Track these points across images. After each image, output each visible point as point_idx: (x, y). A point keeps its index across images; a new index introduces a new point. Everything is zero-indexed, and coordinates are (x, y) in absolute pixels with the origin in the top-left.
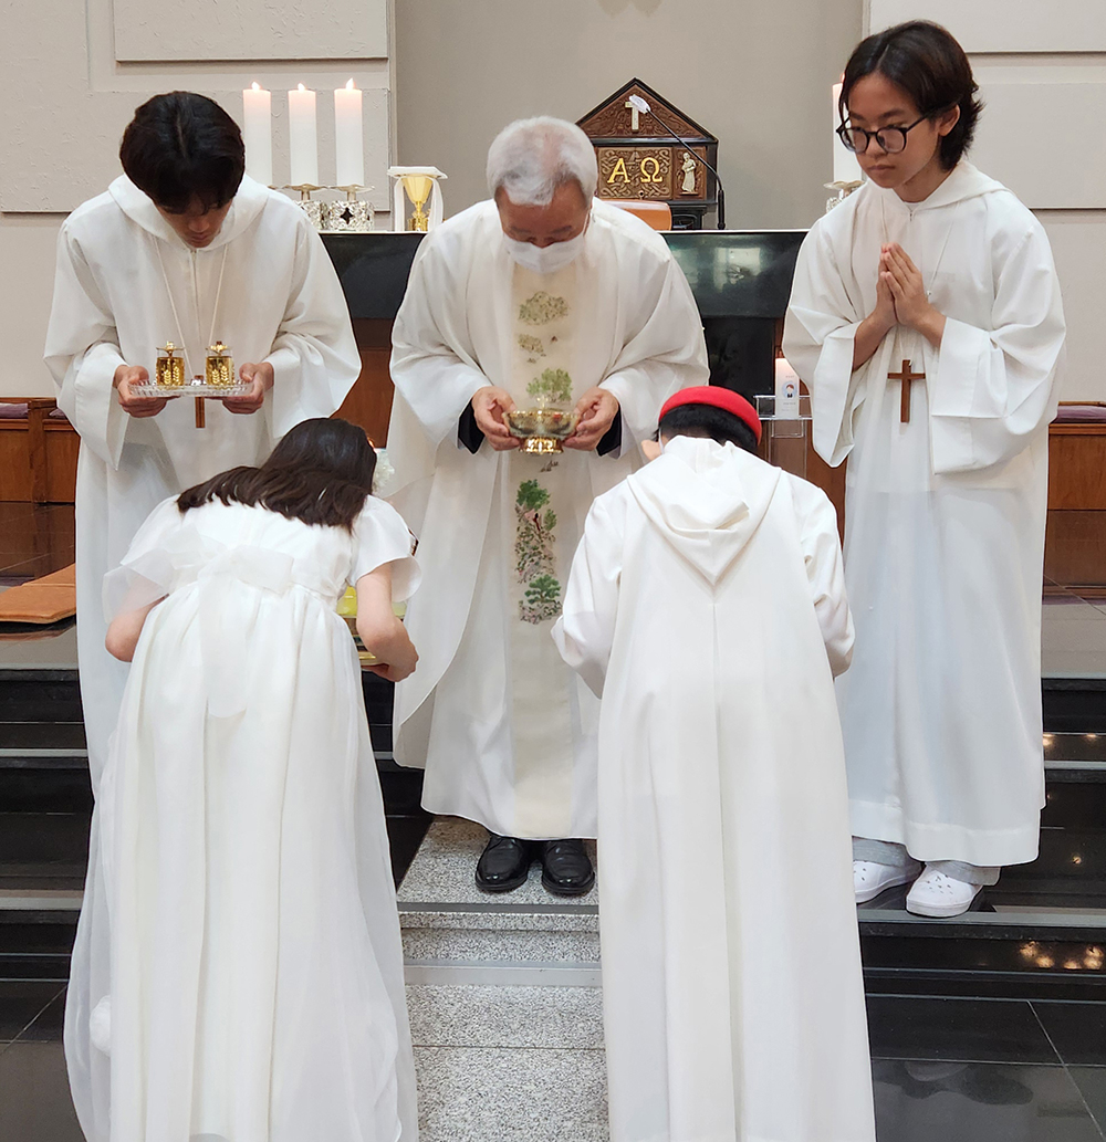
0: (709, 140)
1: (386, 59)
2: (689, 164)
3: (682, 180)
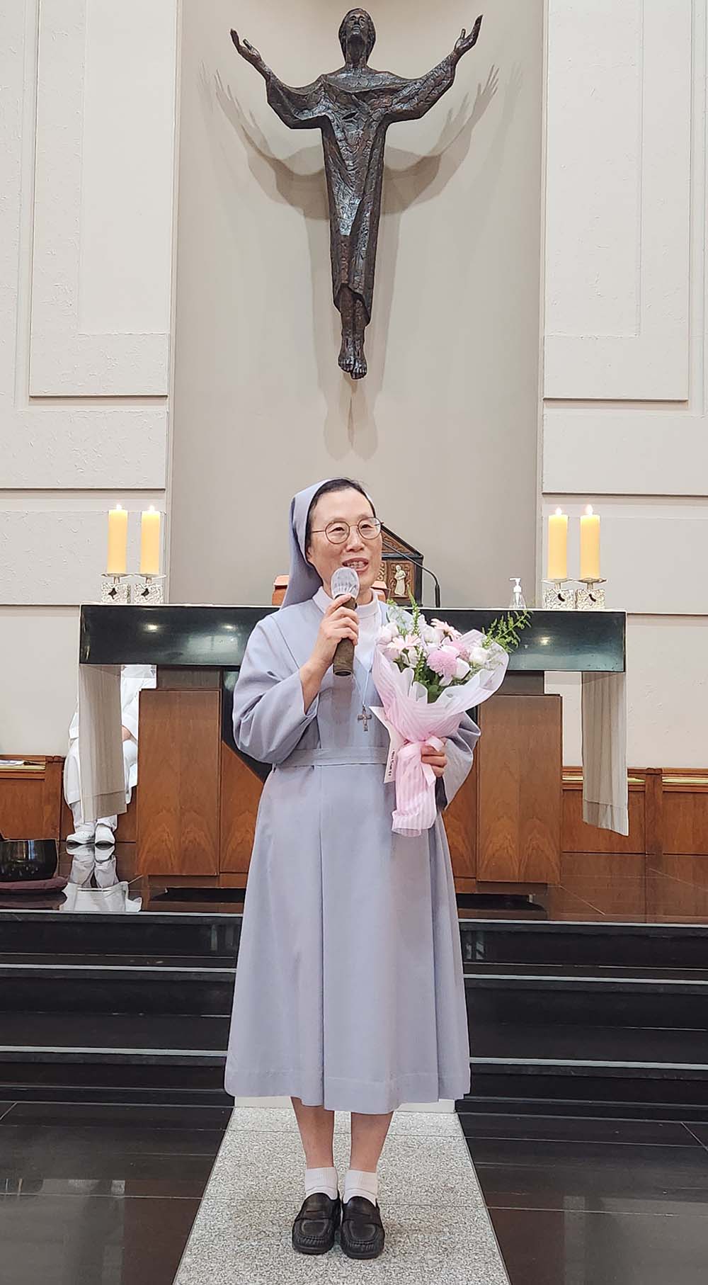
0: (417, 556)
1: (164, 490)
2: (400, 574)
3: (395, 586)
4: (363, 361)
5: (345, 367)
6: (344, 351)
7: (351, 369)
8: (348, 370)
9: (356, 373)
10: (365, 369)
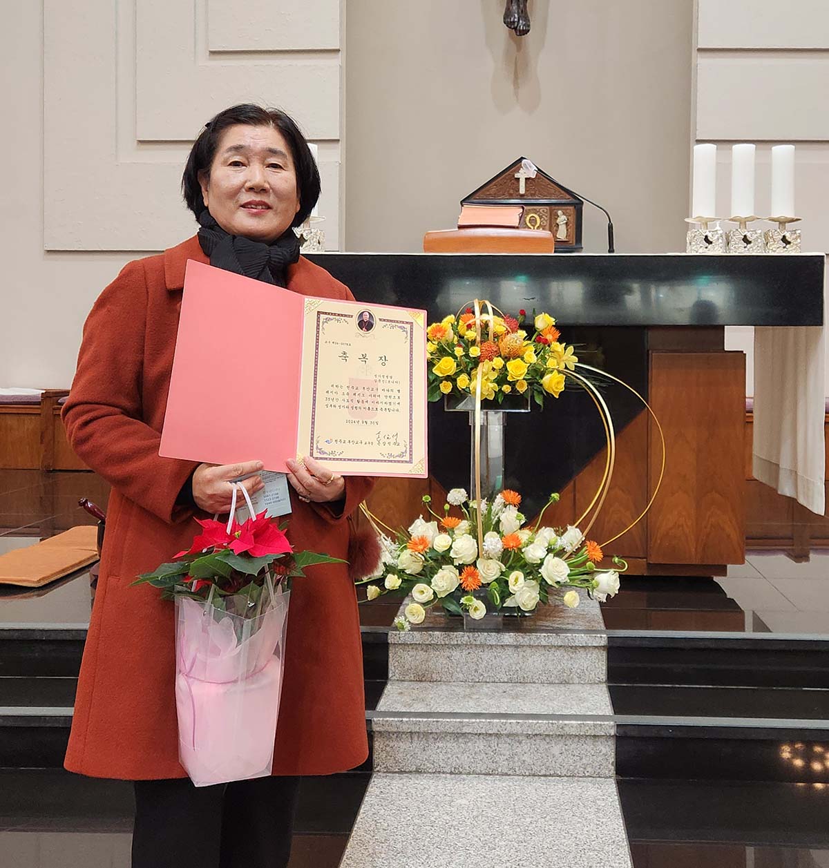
4: (526, 19)
5: (509, 24)
6: (509, 9)
7: (516, 25)
8: (513, 27)
9: (520, 31)
10: (529, 26)
